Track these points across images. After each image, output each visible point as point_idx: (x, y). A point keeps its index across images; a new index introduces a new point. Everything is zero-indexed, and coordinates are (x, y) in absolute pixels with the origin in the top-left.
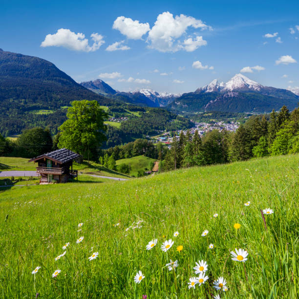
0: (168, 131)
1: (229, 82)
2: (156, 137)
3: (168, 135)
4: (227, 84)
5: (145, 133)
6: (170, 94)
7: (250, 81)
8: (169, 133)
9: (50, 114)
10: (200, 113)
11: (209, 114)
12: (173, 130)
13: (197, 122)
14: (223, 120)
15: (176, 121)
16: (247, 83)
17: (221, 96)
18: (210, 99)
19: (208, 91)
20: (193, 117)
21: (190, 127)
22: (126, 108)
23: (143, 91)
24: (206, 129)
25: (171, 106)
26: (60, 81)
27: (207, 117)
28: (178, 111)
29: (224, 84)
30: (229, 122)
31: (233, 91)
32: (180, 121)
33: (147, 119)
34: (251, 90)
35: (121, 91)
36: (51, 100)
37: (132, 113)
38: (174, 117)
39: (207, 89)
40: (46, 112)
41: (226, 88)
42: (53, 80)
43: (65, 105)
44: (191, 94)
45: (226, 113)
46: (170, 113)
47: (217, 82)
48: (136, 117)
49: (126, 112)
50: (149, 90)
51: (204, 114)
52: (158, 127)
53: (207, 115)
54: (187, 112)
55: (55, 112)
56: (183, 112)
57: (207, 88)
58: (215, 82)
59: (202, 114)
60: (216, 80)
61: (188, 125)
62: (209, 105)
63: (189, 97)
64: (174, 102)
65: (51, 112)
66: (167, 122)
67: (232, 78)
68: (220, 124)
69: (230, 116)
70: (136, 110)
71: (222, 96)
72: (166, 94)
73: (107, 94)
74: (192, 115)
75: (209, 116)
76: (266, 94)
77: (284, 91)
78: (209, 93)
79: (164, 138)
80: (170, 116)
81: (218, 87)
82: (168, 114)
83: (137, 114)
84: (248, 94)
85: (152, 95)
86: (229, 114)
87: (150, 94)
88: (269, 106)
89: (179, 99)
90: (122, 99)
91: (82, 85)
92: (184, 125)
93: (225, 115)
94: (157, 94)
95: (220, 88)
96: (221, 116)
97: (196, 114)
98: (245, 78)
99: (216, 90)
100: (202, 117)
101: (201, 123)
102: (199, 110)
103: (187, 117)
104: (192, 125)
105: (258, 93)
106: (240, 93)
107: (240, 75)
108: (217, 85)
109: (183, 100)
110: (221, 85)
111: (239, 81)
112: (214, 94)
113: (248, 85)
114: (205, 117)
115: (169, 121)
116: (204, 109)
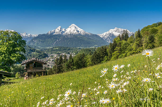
1: (68, 29)
4: (66, 29)
6: (29, 35)
7: (80, 29)
10: (50, 48)
11: (57, 48)
13: (49, 53)
14: (65, 52)
15: (35, 53)
16: (78, 30)
18: (56, 39)
20: (47, 51)
21: (45, 57)
24: (56, 58)
25: (30, 43)
27: (55, 50)
28: (35, 46)
29: (65, 30)
30: (69, 53)
31: (70, 34)
32: (38, 53)
34: (80, 34)
38: (34, 50)
41: (65, 33)
44: (44, 35)
45: (67, 47)
47: (61, 28)
51: (53, 48)
53: (55, 49)
54: (42, 47)
56: (39, 47)
58: (59, 28)
59: (52, 48)
60: (60, 27)
61: (43, 56)
62: (56, 43)
63: (43, 37)
64: (33, 39)
66: (29, 54)
67: (70, 27)
68: (64, 54)
69: (69, 50)
71: (64, 37)
72: (26, 34)
74: (45, 49)
75: (56, 49)
76: (88, 37)
77: (96, 36)
78: (56, 35)
80: (30, 49)
81: (61, 31)
82: (29, 49)
84: (78, 36)
88: (89, 44)
89: (35, 38)
92: (40, 55)
93: (66, 49)
95: (63, 32)
96: (64, 49)
97: (48, 48)
98: (76, 27)
99: (60, 33)
100: (52, 50)
101: (52, 54)
102: (49, 46)
103: (42, 50)
104: (46, 56)
105: (83, 36)
106: (74, 35)
107: (74, 25)
108: (60, 30)
109: (39, 39)
110: (63, 30)
111: (73, 28)
112: (59, 36)
113: (78, 31)
114: (54, 50)
115: (30, 53)
116: (53, 45)
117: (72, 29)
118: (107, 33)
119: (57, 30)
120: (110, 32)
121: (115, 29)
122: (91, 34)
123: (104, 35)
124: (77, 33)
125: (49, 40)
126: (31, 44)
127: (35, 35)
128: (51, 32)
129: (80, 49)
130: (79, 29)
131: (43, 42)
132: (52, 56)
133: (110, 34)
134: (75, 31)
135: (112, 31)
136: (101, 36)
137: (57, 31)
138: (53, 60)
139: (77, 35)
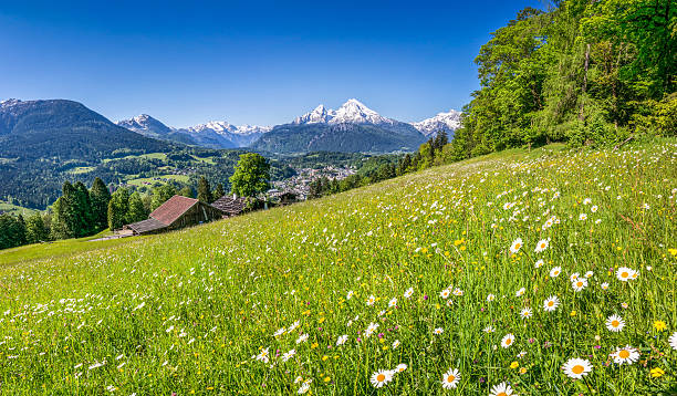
1: (340, 110)
4: (337, 112)
6: (254, 127)
9: (91, 172)
10: (301, 154)
11: (315, 155)
13: (299, 167)
14: (334, 163)
16: (364, 112)
17: (329, 129)
18: (314, 133)
19: (311, 122)
20: (293, 161)
21: (289, 176)
22: (192, 153)
23: (212, 124)
25: (257, 146)
26: (93, 125)
27: (311, 160)
28: (268, 153)
29: (333, 113)
30: (342, 166)
31: (345, 123)
32: (274, 168)
33: (225, 167)
34: (368, 123)
35: (177, 128)
36: (87, 153)
37: (201, 159)
39: (309, 120)
40: (85, 170)
41: (334, 119)
43: (106, 158)
44: (286, 126)
45: (339, 153)
47: (324, 110)
48: (208, 165)
50: (222, 123)
51: (307, 155)
53: (312, 156)
54: (282, 153)
55: (95, 168)
56: (276, 154)
57: (309, 117)
58: (320, 109)
59: (304, 156)
60: (322, 106)
61: (286, 173)
62: (314, 142)
63: (284, 130)
64: (262, 138)
65: (91, 169)
67: (344, 105)
68: (330, 168)
69: (342, 158)
70: (206, 155)
71: (331, 130)
72: (248, 127)
73: (158, 134)
74: (289, 158)
75: (314, 158)
76: (387, 129)
77: (406, 126)
78: (314, 126)
81: (325, 116)
83: (209, 161)
84: (365, 127)
85: (226, 130)
86: (341, 155)
87: (222, 129)
88: (390, 144)
89: (268, 135)
90: (184, 140)
91: (121, 125)
92: (280, 172)
93: (337, 157)
94: (234, 128)
95: (328, 118)
96: (331, 158)
97: (296, 155)
98: (360, 104)
99: (323, 121)
100: (305, 159)
101: (304, 170)
102: (300, 150)
103: (283, 161)
104: (292, 173)
105: (377, 126)
106: (355, 126)
107: (354, 100)
108: (323, 114)
109: (274, 135)
110: (329, 114)
111: (353, 109)
112: (321, 126)
113: (364, 116)
114: (309, 160)
116: (305, 148)
117: (349, 111)
118: (433, 120)
119: (316, 115)
120: (440, 120)
121: (450, 114)
122: (395, 122)
123: (426, 124)
124: (362, 120)
125: (298, 136)
126: (260, 148)
127: (266, 127)
128: (301, 118)
129: (367, 156)
130: (366, 110)
131: (284, 142)
132: (305, 174)
133: (439, 123)
134: (358, 116)
135: (444, 117)
136: (417, 128)
137: (314, 115)
138: (307, 183)
139: (362, 124)
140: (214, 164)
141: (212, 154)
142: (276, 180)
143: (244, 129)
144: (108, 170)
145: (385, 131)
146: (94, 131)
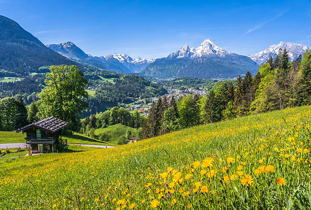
0: (142, 98)
1: (199, 48)
2: (131, 105)
3: (143, 102)
4: (196, 49)
5: (120, 101)
6: (144, 60)
7: (217, 47)
8: (144, 100)
9: (18, 82)
10: (172, 79)
11: (181, 80)
12: (147, 97)
13: (170, 89)
14: (193, 86)
15: (149, 88)
16: (215, 49)
17: (191, 62)
18: (181, 64)
19: (179, 57)
20: (166, 84)
21: (163, 94)
22: (100, 75)
23: (117, 56)
24: (178, 95)
25: (144, 73)
26: (25, 43)
27: (178, 84)
28: (151, 78)
29: (194, 50)
30: (198, 89)
31: (202, 57)
32: (153, 88)
33: (121, 86)
34: (217, 57)
35: (94, 56)
36: (17, 66)
37: (106, 79)
38: (148, 84)
39: (178, 55)
40: (13, 80)
41: (194, 55)
42: (17, 42)
44: (163, 59)
45: (196, 79)
46: (144, 79)
47: (188, 48)
48: (110, 84)
49: (100, 78)
50: (123, 55)
51: (176, 80)
52: (133, 94)
53: (178, 81)
54: (160, 78)
55: (23, 79)
56: (156, 78)
57: (178, 53)
58: (185, 48)
59: (174, 80)
60: (187, 45)
62: (181, 71)
63: (162, 62)
64: (148, 67)
65: (19, 79)
67: (202, 44)
68: (190, 90)
69: (199, 82)
70: (109, 77)
72: (140, 59)
73: (79, 59)
74: (164, 82)
75: (180, 82)
76: (230, 61)
77: (245, 58)
78: (181, 59)
79: (139, 106)
80: (144, 82)
81: (188, 53)
82: (142, 81)
83: (111, 81)
84: (215, 60)
85: (125, 60)
86: (198, 80)
87: (123, 60)
88: (232, 72)
89: (152, 65)
90: (96, 65)
91: (52, 48)
92: (157, 91)
93: (195, 81)
94: (131, 59)
95: (191, 54)
96: (191, 82)
97: (168, 80)
98: (212, 44)
99: (187, 56)
100: (174, 83)
101: (173, 90)
102: (171, 76)
103: (160, 84)
104: (165, 92)
105: (224, 59)
106: (208, 59)
107: (208, 40)
108: (187, 51)
109: (156, 66)
110: (191, 51)
111: (207, 47)
112: (185, 60)
113: (215, 51)
114: (176, 84)
115: (143, 88)
116: (175, 75)
118: (265, 52)
119: (183, 52)
120: (271, 51)
123: (260, 56)
124: (213, 55)
125: (171, 66)
126: (146, 74)
127: (151, 59)
128: (173, 54)
131: (161, 71)
132: (173, 93)
133: (271, 53)
134: (211, 52)
135: (275, 49)
136: (253, 59)
140: (114, 83)
141: (113, 77)
142: (153, 96)
143: (137, 60)
144: (33, 82)
145: (229, 63)
146: (26, 48)
